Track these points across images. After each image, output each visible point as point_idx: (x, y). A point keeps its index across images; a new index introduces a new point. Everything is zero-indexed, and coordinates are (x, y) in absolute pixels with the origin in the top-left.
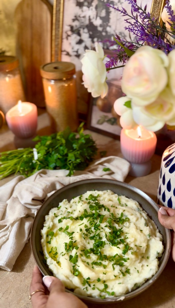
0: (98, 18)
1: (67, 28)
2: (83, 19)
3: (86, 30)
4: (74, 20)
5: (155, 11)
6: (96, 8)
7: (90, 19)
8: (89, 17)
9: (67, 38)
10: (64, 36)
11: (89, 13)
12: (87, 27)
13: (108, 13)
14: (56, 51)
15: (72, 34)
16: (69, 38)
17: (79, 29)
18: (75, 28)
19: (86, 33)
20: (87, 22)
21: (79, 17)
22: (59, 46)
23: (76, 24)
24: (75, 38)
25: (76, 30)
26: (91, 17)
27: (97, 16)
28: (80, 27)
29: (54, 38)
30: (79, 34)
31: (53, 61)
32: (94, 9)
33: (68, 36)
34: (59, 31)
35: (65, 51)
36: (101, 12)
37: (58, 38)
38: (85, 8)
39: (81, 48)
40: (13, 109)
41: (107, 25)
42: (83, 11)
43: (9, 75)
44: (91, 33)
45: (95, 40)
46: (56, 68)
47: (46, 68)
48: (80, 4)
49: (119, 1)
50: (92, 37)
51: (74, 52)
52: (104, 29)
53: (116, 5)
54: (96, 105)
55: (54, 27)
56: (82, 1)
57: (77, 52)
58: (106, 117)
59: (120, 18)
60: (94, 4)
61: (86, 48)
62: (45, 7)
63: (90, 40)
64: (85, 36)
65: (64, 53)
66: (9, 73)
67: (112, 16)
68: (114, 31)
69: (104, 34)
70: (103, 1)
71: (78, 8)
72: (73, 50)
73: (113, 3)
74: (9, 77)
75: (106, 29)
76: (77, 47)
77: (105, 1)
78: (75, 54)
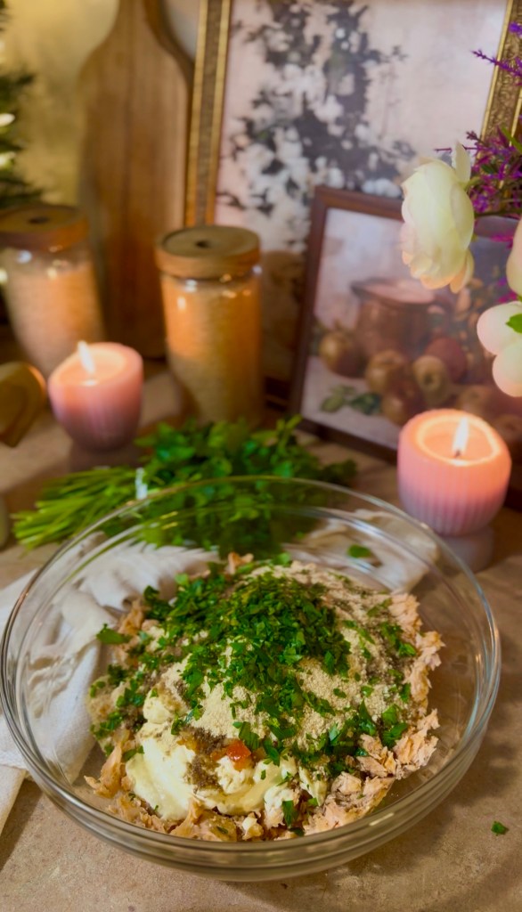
0: (331, 99)
1: (234, 126)
2: (284, 102)
3: (292, 134)
4: (256, 104)
5: (506, 82)
6: (327, 68)
7: (305, 103)
8: (304, 95)
9: (234, 156)
10: (227, 148)
11: (304, 83)
12: (297, 123)
13: (362, 83)
14: (200, 195)
15: (251, 144)
16: (241, 155)
17: (272, 130)
18: (259, 127)
19: (293, 142)
20: (297, 110)
21: (274, 93)
22: (211, 179)
23: (263, 115)
24: (260, 155)
25: (263, 132)
26: (310, 96)
27: (327, 93)
28: (276, 125)
29: (194, 154)
30: (271, 145)
31: (191, 223)
32: (319, 73)
33: (239, 149)
34: (210, 134)
35: (226, 194)
36: (340, 80)
37: (208, 156)
38: (291, 69)
39: (276, 186)
40: (69, 362)
41: (358, 121)
42: (283, 78)
43: (57, 262)
44: (308, 142)
45: (321, 162)
46: (201, 244)
47: (172, 243)
48: (276, 59)
49: (396, 51)
50: (310, 154)
51: (255, 196)
52: (349, 133)
53: (387, 62)
54: (317, 354)
55: (196, 122)
56: (282, 47)
57: (264, 197)
58: (347, 390)
59: (398, 101)
60: (320, 57)
61: (291, 185)
62: (170, 64)
63: (304, 162)
64: (290, 150)
65: (225, 199)
66: (58, 255)
67: (373, 93)
68: (380, 137)
69: (347, 145)
70: (347, 52)
71: (270, 68)
72: (253, 192)
73: (375, 56)
74: (59, 268)
75: (353, 130)
76: (263, 183)
77: (354, 49)
78: (258, 202)
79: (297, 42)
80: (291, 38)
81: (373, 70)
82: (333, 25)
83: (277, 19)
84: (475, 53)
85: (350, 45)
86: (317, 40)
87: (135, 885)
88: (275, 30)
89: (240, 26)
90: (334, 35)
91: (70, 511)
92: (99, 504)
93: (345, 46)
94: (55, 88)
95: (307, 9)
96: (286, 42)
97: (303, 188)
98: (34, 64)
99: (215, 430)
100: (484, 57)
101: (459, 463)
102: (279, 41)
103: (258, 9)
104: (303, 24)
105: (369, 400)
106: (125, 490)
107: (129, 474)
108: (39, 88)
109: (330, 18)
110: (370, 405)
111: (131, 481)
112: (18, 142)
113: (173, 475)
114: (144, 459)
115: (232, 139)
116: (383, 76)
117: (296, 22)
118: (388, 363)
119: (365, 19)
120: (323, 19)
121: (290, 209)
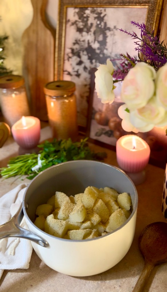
0: (96, 42)
1: (68, 51)
2: (82, 43)
3: (85, 53)
6: (95, 33)
7: (89, 43)
8: (88, 41)
9: (68, 60)
10: (66, 57)
11: (88, 37)
12: (86, 49)
13: (105, 37)
14: (58, 71)
15: (73, 56)
16: (70, 59)
17: (79, 52)
18: (75, 51)
19: (85, 55)
20: (86, 46)
21: (79, 41)
22: (62, 67)
23: (76, 47)
24: (76, 59)
25: (76, 52)
26: (90, 41)
27: (95, 40)
28: (80, 50)
29: (56, 59)
30: (79, 56)
31: (56, 80)
32: (92, 35)
33: (70, 57)
34: (61, 53)
35: (66, 71)
36: (99, 36)
37: (61, 60)
38: (84, 33)
39: (81, 68)
40: (18, 123)
41: (105, 48)
42: (82, 36)
43: (15, 92)
44: (90, 55)
45: (94, 61)
46: (58, 86)
47: (49, 86)
48: (80, 30)
49: (115, 27)
50: (90, 59)
51: (75, 72)
52: (102, 52)
53: (112, 30)
54: (94, 119)
55: (57, 50)
56: (82, 27)
57: (77, 72)
58: (103, 129)
59: (116, 42)
60: (93, 30)
61: (85, 68)
62: (49, 33)
63: (89, 61)
64: (85, 58)
65: (66, 73)
66: (15, 90)
67: (109, 40)
68: (111, 53)
69: (101, 56)
70: (101, 28)
71: (78, 33)
72: (74, 70)
73: (109, 29)
74: (16, 94)
75: (103, 51)
76: (77, 68)
77: (103, 27)
78: (76, 73)
79: (86, 25)
80: (84, 24)
81: (108, 33)
82: (96, 20)
83: (80, 18)
84: (120, 30)
85: (101, 26)
86: (92, 24)
87: (33, 278)
88: (79, 22)
89: (69, 21)
90: (97, 23)
91: (18, 167)
92: (27, 165)
93: (100, 26)
94: (15, 40)
95: (88, 15)
96: (83, 25)
97: (89, 69)
98: (9, 33)
99: (62, 142)
100: (123, 31)
101: (134, 150)
102: (81, 25)
103: (74, 16)
104: (87, 20)
105: (110, 133)
106: (34, 161)
107: (36, 156)
108: (10, 40)
109: (95, 18)
110: (110, 134)
111: (36, 158)
112: (3, 56)
113: (49, 156)
114: (41, 151)
115: (68, 55)
116: (111, 35)
117: (85, 19)
118: (115, 121)
119: (105, 18)
120: (93, 18)
121: (85, 75)
